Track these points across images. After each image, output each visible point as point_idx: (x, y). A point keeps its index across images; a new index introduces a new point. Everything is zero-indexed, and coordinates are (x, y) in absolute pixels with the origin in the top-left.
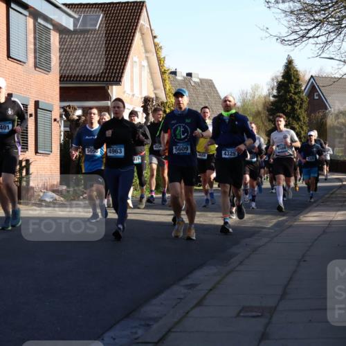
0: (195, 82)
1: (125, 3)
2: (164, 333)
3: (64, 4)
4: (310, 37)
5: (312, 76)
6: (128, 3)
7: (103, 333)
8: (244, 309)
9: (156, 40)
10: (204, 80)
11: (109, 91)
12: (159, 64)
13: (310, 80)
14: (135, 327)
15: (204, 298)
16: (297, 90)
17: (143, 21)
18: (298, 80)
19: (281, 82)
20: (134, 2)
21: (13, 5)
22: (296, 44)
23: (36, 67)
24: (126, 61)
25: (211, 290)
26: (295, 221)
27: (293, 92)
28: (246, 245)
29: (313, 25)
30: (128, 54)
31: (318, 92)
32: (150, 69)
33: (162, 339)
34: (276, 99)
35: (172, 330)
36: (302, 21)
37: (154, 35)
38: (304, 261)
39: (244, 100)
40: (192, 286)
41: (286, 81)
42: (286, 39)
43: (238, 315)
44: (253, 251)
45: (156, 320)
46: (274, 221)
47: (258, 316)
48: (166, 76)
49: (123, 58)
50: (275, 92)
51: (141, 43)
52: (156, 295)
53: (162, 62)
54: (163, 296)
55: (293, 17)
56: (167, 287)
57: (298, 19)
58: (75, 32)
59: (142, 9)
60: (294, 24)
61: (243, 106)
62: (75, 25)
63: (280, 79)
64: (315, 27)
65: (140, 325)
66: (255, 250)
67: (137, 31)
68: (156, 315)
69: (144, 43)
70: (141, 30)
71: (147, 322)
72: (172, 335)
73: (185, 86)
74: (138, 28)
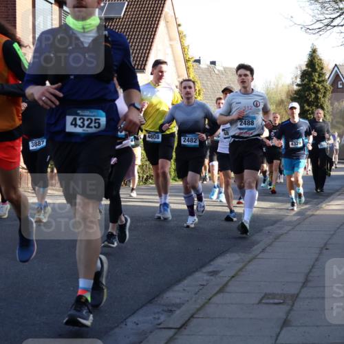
0: (219, 71)
2: (187, 319)
4: (335, 26)
5: (336, 65)
7: (127, 318)
8: (266, 296)
9: (180, 28)
10: (227, 68)
12: (184, 52)
13: (334, 68)
14: (158, 313)
15: (226, 285)
16: (321, 79)
17: (167, 8)
18: (322, 69)
19: (305, 71)
22: (321, 33)
24: (150, 49)
25: (233, 277)
26: (318, 209)
27: (316, 80)
28: (269, 232)
29: (338, 14)
31: (341, 80)
32: (174, 57)
33: (184, 326)
34: (300, 88)
35: (195, 316)
36: (327, 10)
37: (178, 23)
38: (327, 249)
39: (267, 89)
40: (214, 273)
41: (310, 70)
42: (310, 27)
43: (260, 302)
44: (276, 239)
45: (179, 306)
47: (280, 303)
48: (190, 64)
49: (148, 46)
50: (299, 81)
51: (165, 30)
52: (179, 281)
53: (186, 50)
54: (186, 282)
55: (318, 6)
56: (190, 273)
57: (323, 7)
60: (319, 12)
63: (304, 68)
64: (340, 16)
65: (163, 310)
66: (277, 238)
67: (162, 19)
68: (178, 301)
69: (168, 31)
70: (165, 18)
71: (170, 308)
72: (194, 321)
73: (209, 74)
74: (163, 16)
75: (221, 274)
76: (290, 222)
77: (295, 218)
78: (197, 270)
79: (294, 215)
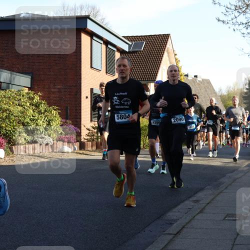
0: (199, 81)
1: (158, 35)
2: (180, 228)
3: (124, 37)
6: (160, 35)
7: (145, 228)
8: (228, 215)
9: (176, 57)
11: (149, 86)
14: (163, 225)
15: (204, 208)
17: (169, 45)
20: (163, 35)
21: (94, 38)
23: (107, 73)
24: (159, 69)
25: (208, 204)
28: (230, 177)
30: (160, 65)
33: (178, 233)
34: (248, 91)
35: (185, 227)
37: (175, 53)
39: (228, 91)
40: (197, 201)
43: (224, 219)
46: (247, 163)
49: (157, 67)
50: (247, 87)
51: (168, 58)
52: (176, 206)
54: (180, 207)
56: (182, 201)
58: (129, 52)
59: (168, 38)
61: (228, 95)
62: (129, 48)
65: (166, 223)
66: (235, 180)
67: (166, 51)
68: (175, 218)
69: (169, 58)
70: (167, 51)
71: (170, 222)
72: (185, 230)
73: (193, 83)
74: (166, 49)
75: (201, 202)
76: (243, 171)
77: (246, 169)
78: (186, 200)
79: (245, 167)
